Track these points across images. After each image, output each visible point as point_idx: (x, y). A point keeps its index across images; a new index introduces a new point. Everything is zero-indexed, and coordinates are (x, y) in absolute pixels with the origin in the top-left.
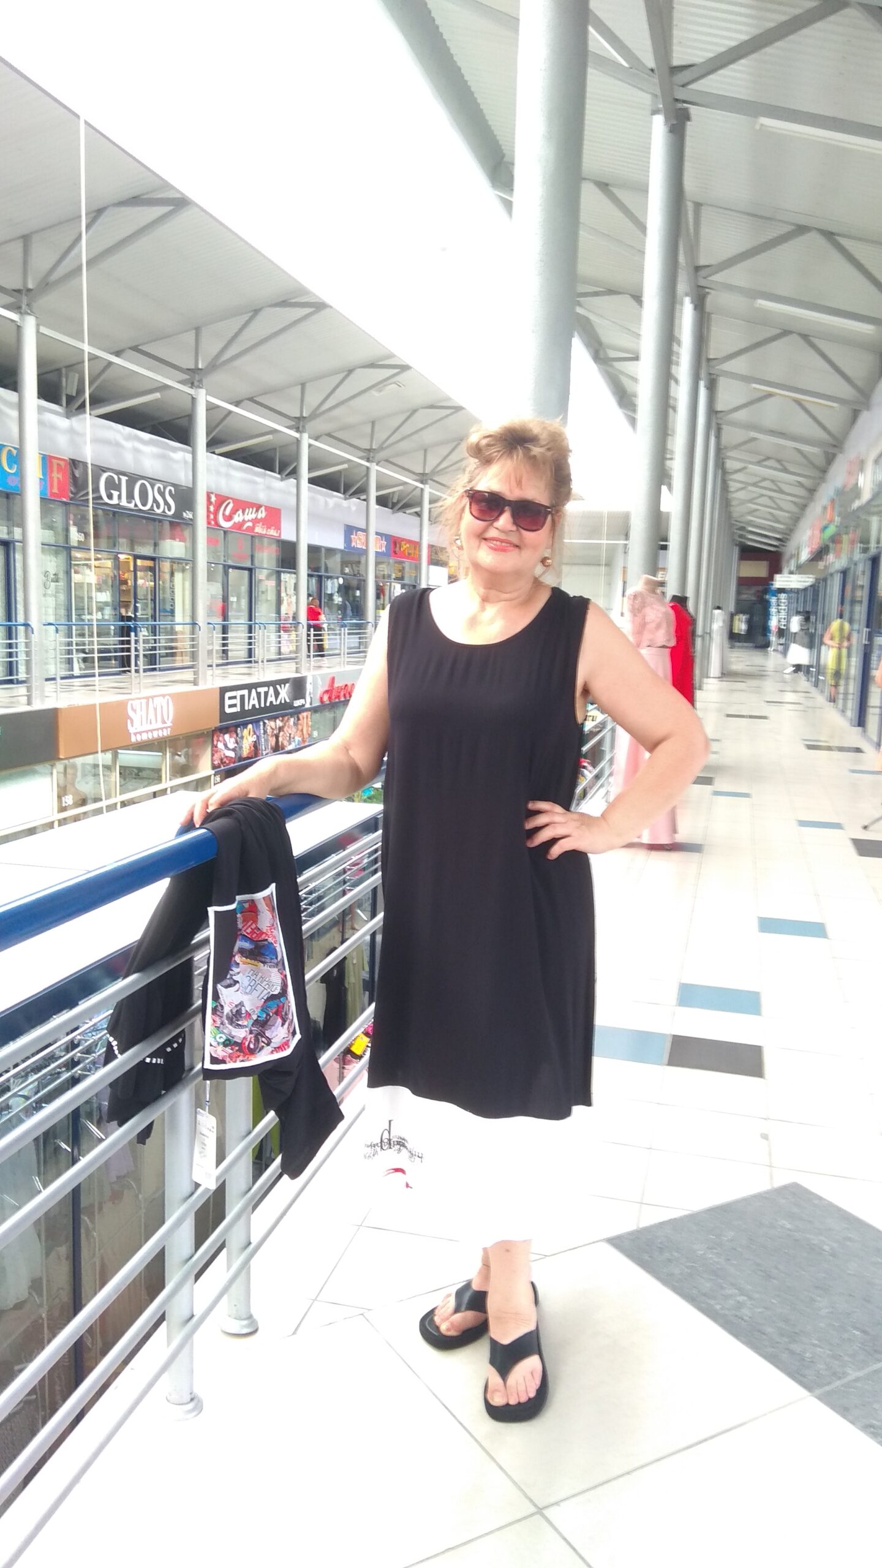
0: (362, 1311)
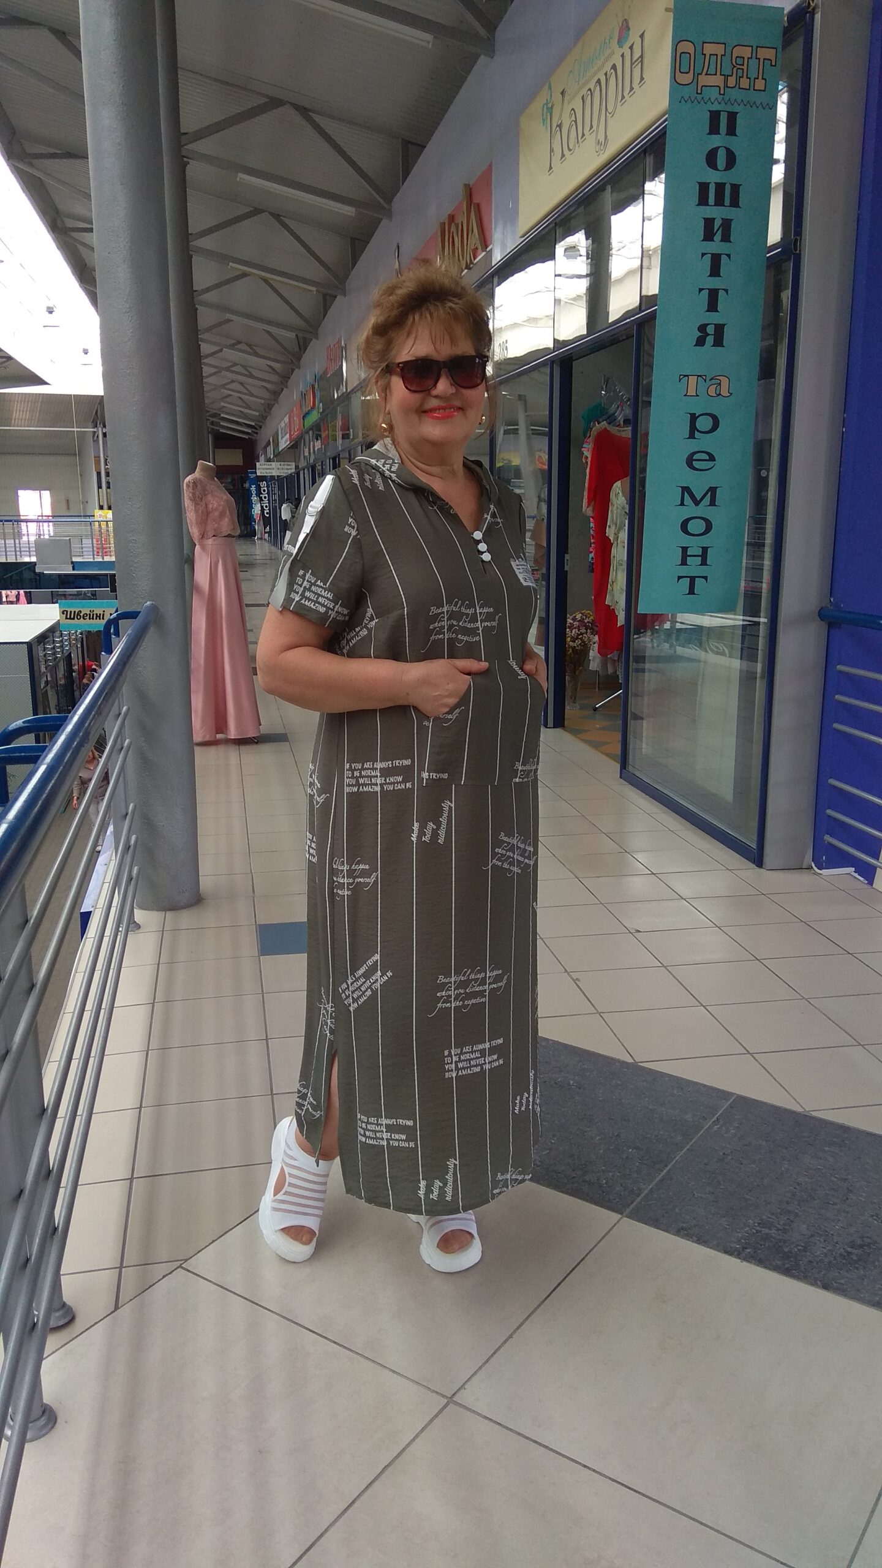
0: (178, 1263)
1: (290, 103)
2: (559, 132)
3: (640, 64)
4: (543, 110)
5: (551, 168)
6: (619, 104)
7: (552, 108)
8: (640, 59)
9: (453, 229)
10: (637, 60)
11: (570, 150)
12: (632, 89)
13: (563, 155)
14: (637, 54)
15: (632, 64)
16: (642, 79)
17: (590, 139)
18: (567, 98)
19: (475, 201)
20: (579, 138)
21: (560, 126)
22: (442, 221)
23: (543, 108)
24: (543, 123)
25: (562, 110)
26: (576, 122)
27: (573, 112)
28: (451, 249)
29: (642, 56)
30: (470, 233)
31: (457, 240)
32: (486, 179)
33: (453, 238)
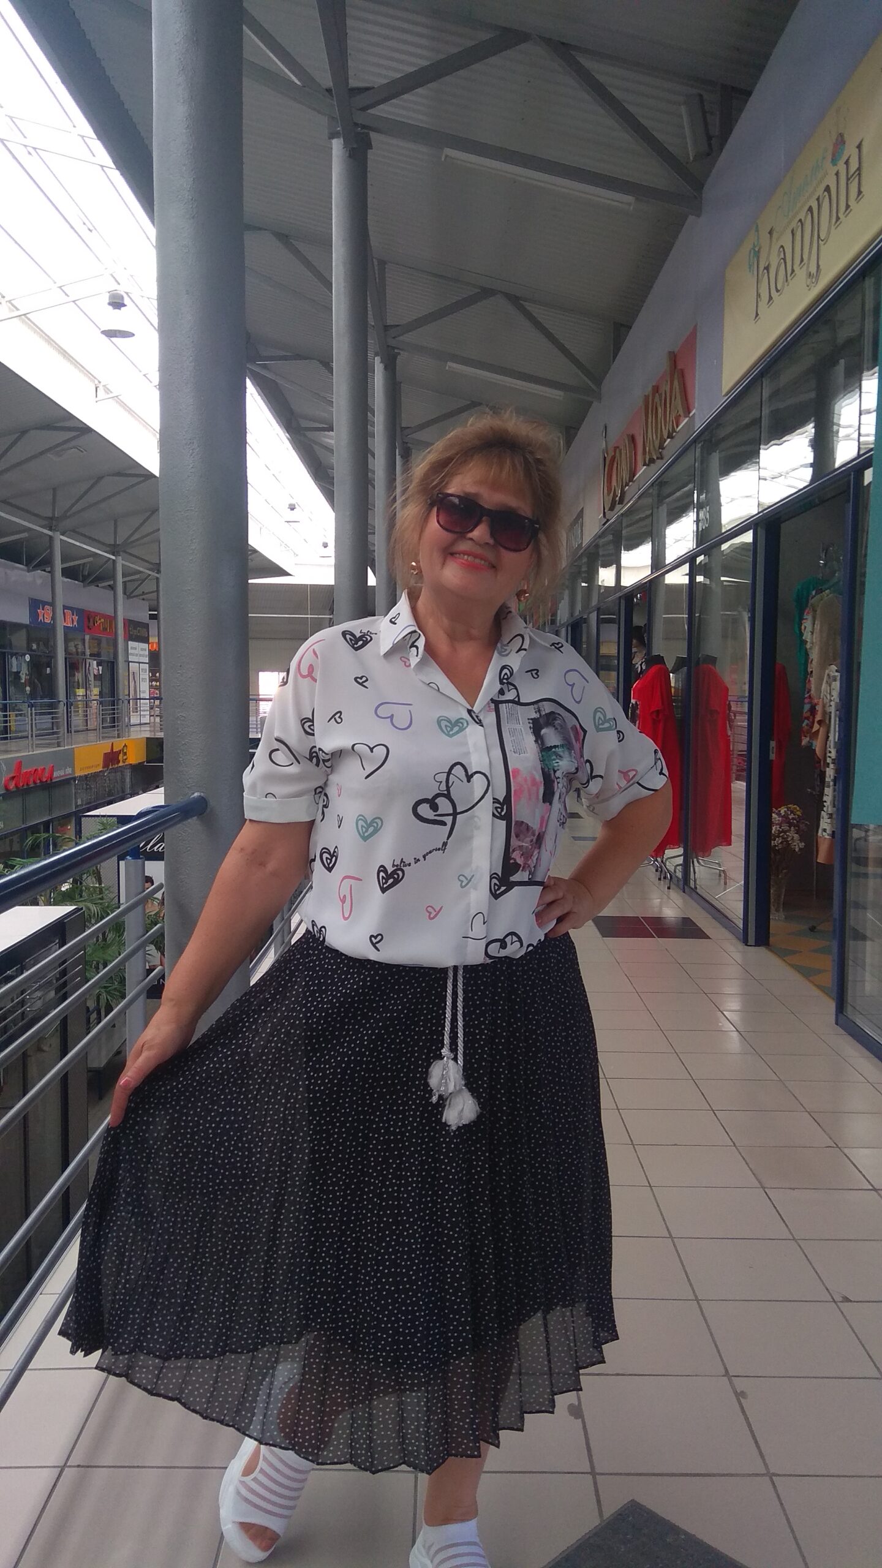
1: (501, 292)
2: (767, 273)
3: (857, 178)
4: (750, 254)
5: (757, 315)
6: (833, 228)
7: (759, 251)
8: (857, 173)
9: (657, 399)
10: (854, 173)
11: (778, 291)
12: (848, 206)
13: (771, 298)
14: (854, 166)
15: (848, 179)
16: (860, 192)
17: (801, 274)
18: (775, 235)
19: (679, 367)
20: (789, 275)
21: (767, 268)
22: (646, 394)
23: (750, 251)
24: (750, 268)
25: (770, 248)
26: (784, 259)
27: (781, 249)
28: (654, 421)
29: (859, 169)
30: (673, 401)
31: (660, 410)
32: (691, 342)
33: (656, 408)
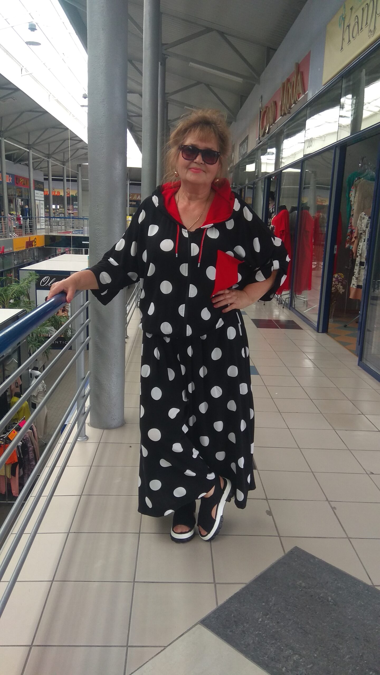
1: (216, 30)
2: (348, 29)
4: (340, 18)
5: (342, 48)
7: (345, 18)
9: (289, 85)
11: (353, 37)
13: (349, 41)
17: (366, 30)
18: (353, 10)
19: (301, 70)
20: (359, 30)
21: (349, 26)
22: (283, 82)
24: (340, 26)
25: (351, 16)
26: (358, 22)
27: (356, 17)
28: (287, 96)
30: (297, 86)
31: (290, 90)
32: (307, 59)
33: (288, 90)
